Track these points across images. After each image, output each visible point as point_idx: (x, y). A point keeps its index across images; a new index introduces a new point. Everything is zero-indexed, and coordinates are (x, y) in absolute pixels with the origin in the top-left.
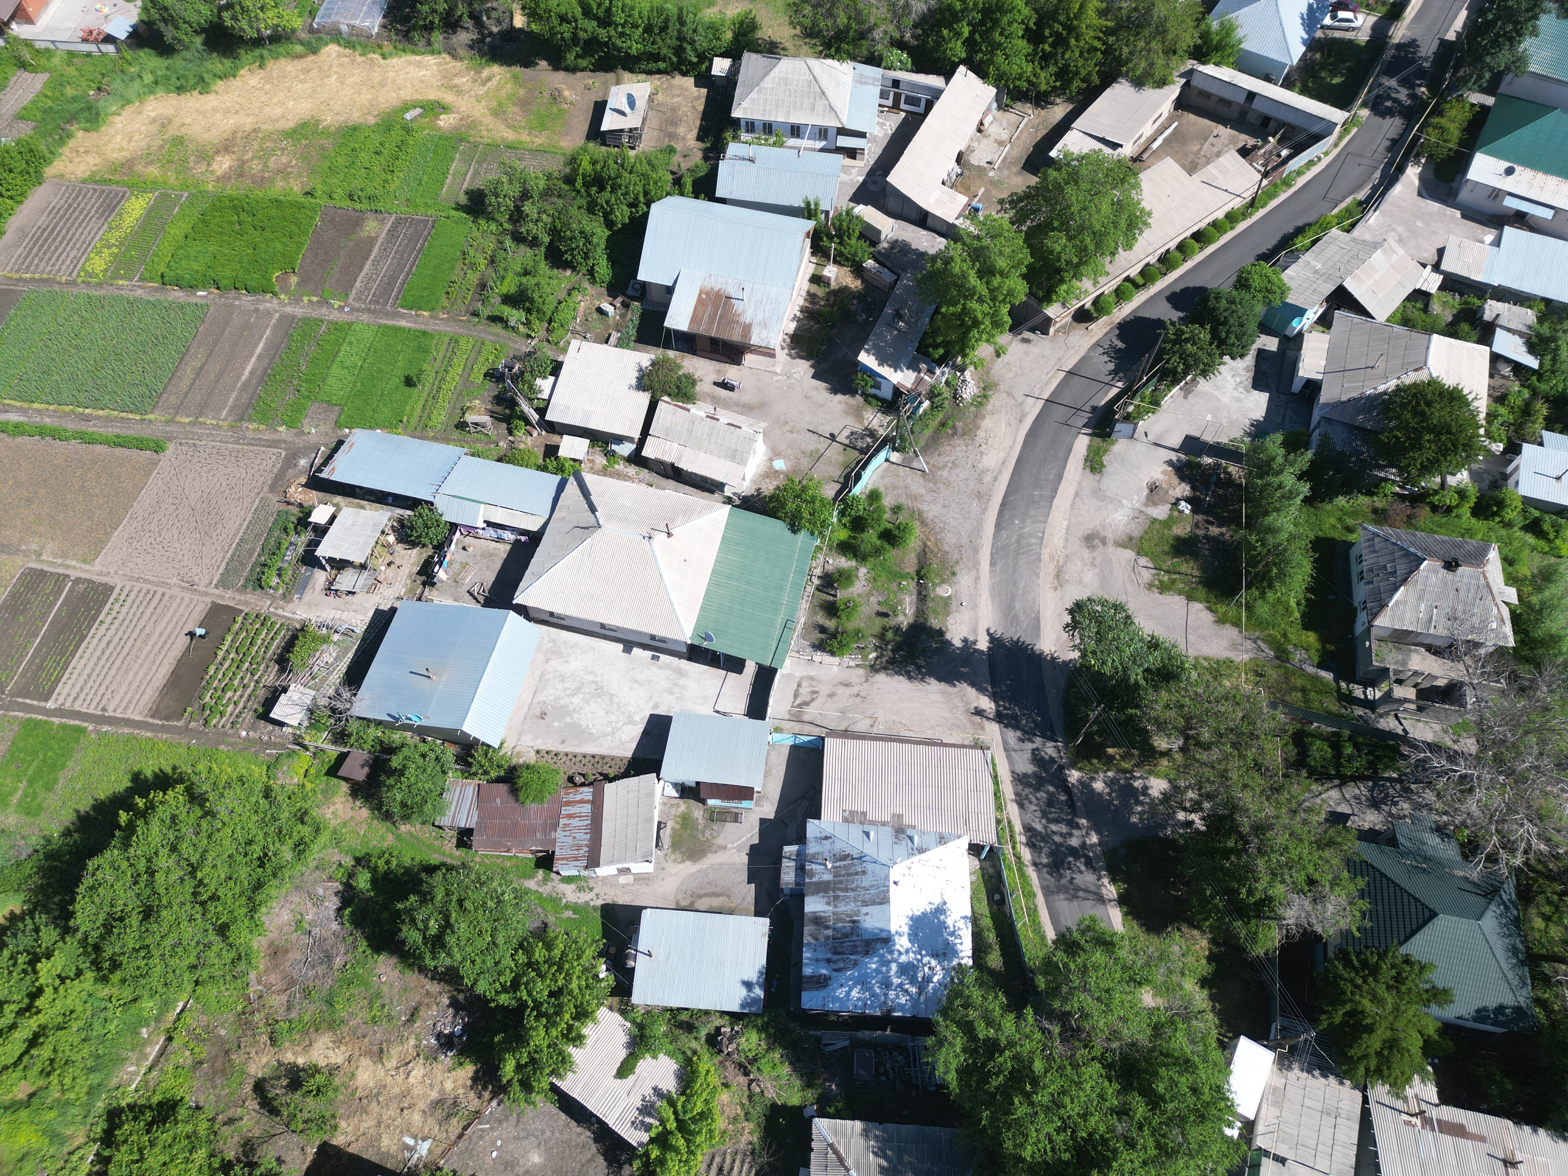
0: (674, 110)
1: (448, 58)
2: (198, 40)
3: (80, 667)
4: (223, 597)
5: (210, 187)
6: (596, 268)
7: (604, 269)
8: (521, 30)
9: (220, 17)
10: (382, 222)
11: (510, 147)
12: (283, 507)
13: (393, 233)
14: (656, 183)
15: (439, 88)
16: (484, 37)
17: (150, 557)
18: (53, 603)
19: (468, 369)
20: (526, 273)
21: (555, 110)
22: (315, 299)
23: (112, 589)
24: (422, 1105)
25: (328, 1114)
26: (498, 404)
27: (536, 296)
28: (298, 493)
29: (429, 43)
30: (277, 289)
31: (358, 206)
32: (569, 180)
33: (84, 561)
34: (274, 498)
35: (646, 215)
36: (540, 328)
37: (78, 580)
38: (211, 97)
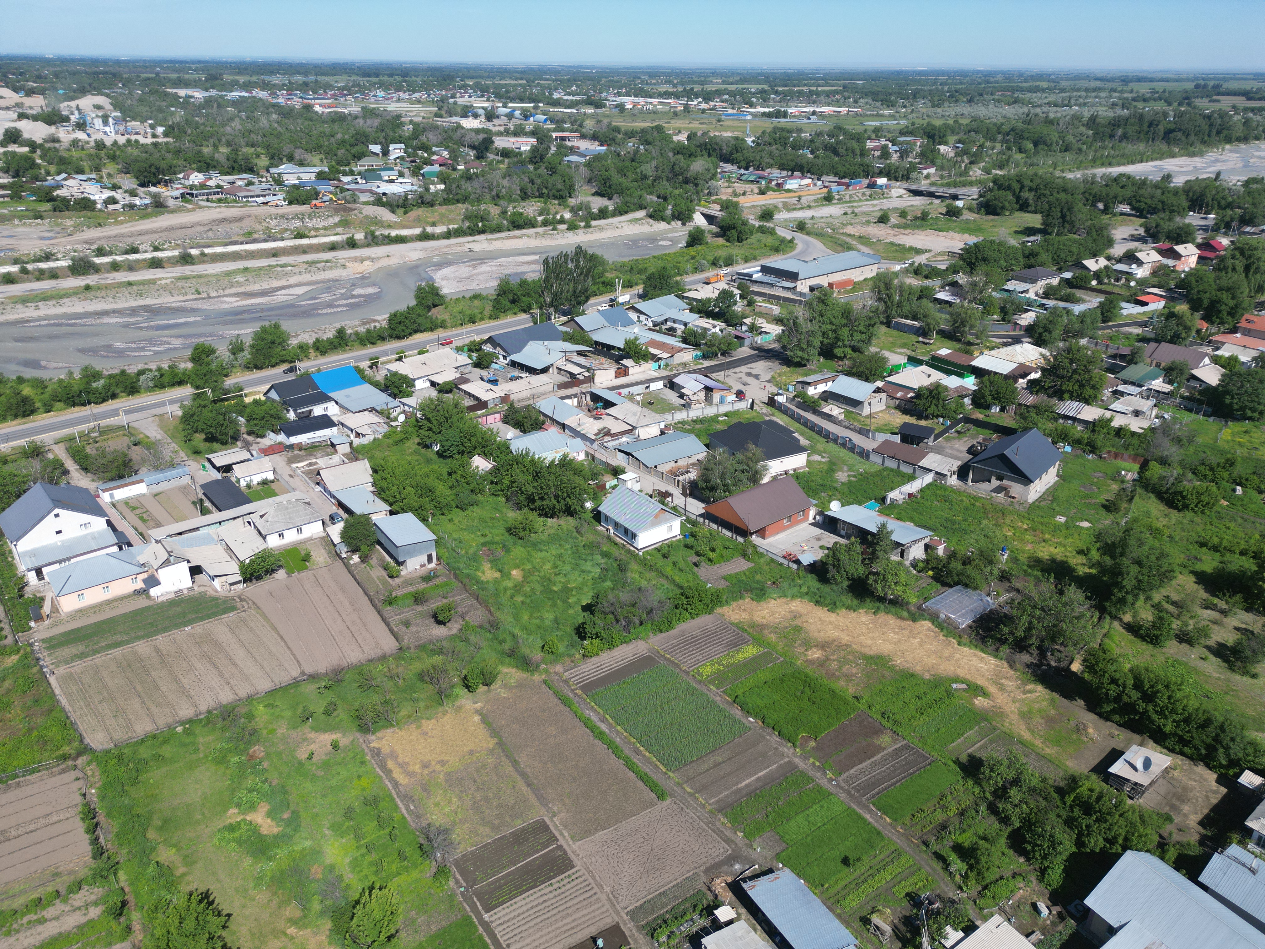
0: (1185, 789)
1: (1006, 665)
2: (846, 583)
3: (519, 904)
4: (625, 924)
5: (798, 663)
6: (1049, 871)
7: (1056, 875)
8: (1074, 673)
9: (867, 576)
10: (895, 741)
11: (1022, 743)
12: (704, 889)
13: (897, 753)
14: (1140, 836)
15: (988, 680)
16: (1042, 665)
17: (606, 862)
18: (538, 851)
19: (896, 881)
20: (985, 838)
21: (1074, 737)
22: (817, 764)
23: (573, 867)
26: (904, 924)
27: (983, 859)
28: (720, 886)
29: (997, 650)
30: (798, 743)
31: (884, 722)
32: (1061, 792)
33: (572, 838)
34: (704, 879)
35: (1118, 856)
36: (973, 887)
37: (560, 847)
38: (833, 615)
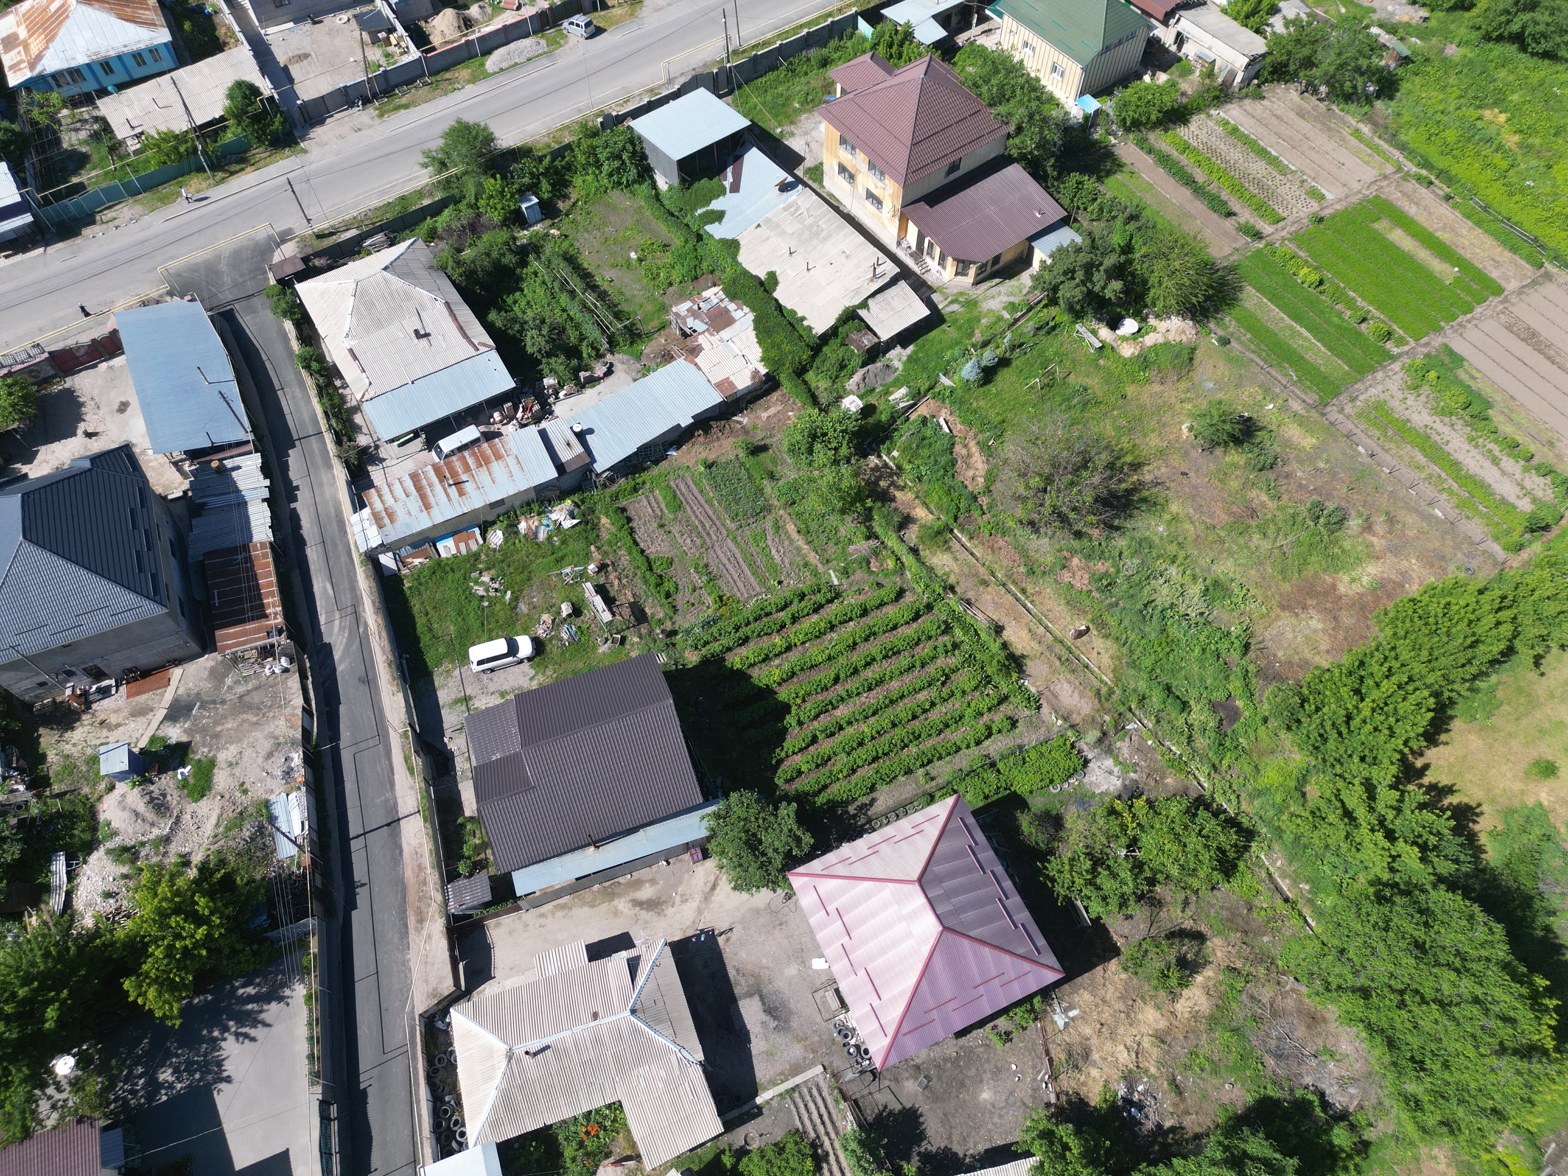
24: (1094, 1041)
25: (1140, 970)
